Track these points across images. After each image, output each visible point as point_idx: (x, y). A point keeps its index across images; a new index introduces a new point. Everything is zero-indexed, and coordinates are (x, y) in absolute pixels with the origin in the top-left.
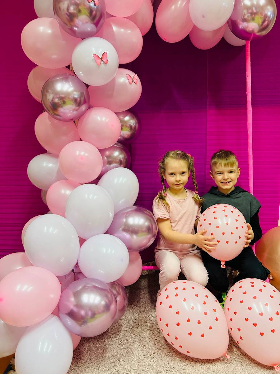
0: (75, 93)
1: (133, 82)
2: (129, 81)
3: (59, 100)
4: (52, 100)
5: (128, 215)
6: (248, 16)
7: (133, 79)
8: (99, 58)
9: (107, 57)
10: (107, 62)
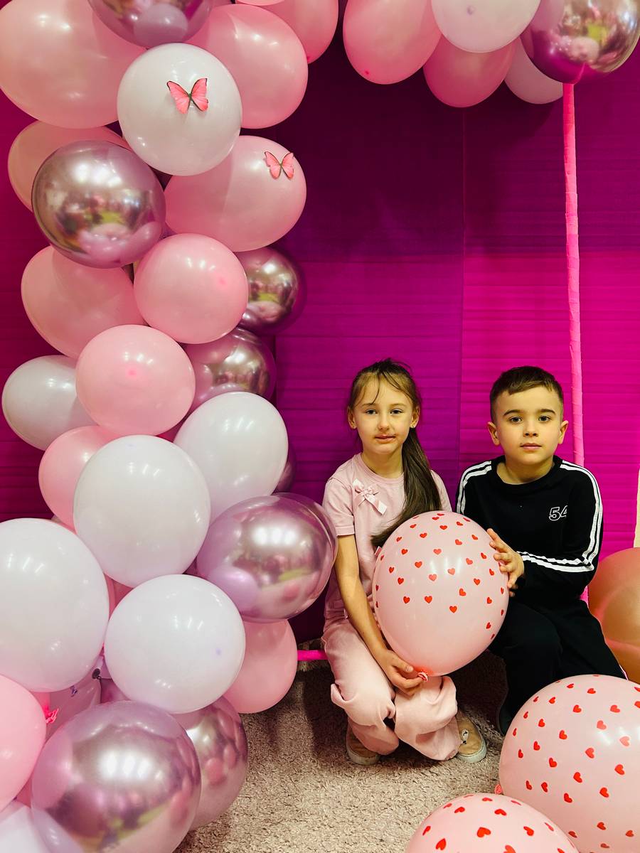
0: (127, 192)
1: (282, 173)
2: (270, 171)
3: (81, 208)
4: (63, 208)
5: (253, 519)
6: (575, 22)
7: (281, 165)
8: (185, 93)
9: (205, 92)
10: (206, 107)
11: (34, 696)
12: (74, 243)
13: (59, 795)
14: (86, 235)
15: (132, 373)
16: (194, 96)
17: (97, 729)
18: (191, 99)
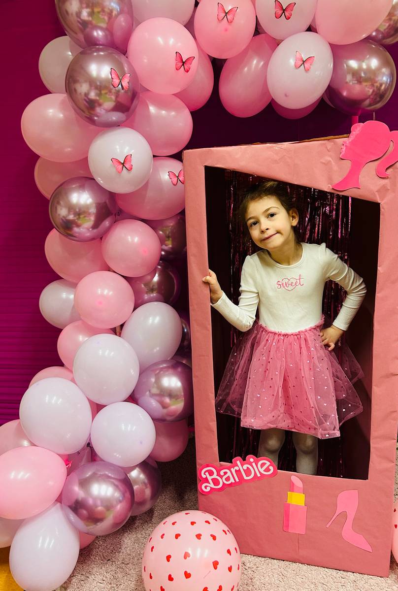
1: (179, 181)
2: (172, 181)
3: (74, 216)
5: (161, 372)
7: (178, 177)
8: (120, 163)
9: (130, 161)
10: (132, 169)
11: (60, 457)
12: (69, 232)
13: (73, 501)
14: (76, 229)
15: (100, 303)
16: (124, 164)
17: (89, 474)
18: (124, 165)
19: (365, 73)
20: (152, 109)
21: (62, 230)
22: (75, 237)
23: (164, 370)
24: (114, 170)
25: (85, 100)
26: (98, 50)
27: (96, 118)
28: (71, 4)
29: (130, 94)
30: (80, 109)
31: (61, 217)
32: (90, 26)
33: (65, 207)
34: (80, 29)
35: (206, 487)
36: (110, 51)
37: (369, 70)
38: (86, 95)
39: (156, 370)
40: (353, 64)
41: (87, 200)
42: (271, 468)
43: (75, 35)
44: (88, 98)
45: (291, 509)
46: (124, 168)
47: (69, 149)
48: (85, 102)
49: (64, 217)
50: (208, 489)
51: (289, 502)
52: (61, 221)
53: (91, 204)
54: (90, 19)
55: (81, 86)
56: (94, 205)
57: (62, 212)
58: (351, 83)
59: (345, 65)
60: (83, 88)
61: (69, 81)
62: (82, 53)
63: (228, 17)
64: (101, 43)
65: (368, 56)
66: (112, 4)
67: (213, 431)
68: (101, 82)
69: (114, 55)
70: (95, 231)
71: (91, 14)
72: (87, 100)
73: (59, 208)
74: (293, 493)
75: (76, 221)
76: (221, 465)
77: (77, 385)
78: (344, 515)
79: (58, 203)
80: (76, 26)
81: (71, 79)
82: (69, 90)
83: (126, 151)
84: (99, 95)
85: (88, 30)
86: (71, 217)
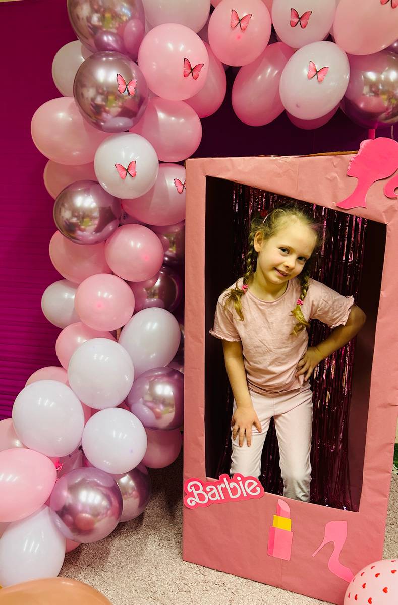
1: (184, 189)
2: (178, 189)
3: (77, 219)
5: (157, 380)
7: (183, 185)
8: (124, 169)
9: (134, 168)
10: (135, 175)
11: (50, 459)
12: (72, 235)
14: (79, 233)
15: (99, 306)
16: (128, 171)
18: (127, 172)
19: (383, 86)
20: (161, 115)
21: (65, 233)
22: (77, 240)
23: (159, 377)
24: (118, 176)
25: (92, 105)
26: (107, 56)
27: (102, 123)
28: (82, 9)
29: (137, 100)
30: (87, 114)
31: (64, 219)
32: (100, 31)
33: (70, 210)
34: (91, 34)
35: (191, 501)
36: (119, 57)
37: (387, 82)
38: (93, 100)
39: (152, 377)
40: (372, 75)
41: (91, 204)
42: (258, 488)
43: (85, 40)
44: (95, 103)
45: (277, 534)
46: (128, 175)
47: (77, 153)
48: (91, 107)
49: (67, 220)
50: (193, 504)
51: (274, 525)
52: (64, 224)
53: (95, 208)
54: (101, 24)
55: (88, 91)
56: (98, 209)
57: (66, 214)
58: (368, 96)
59: (362, 77)
60: (90, 93)
61: (77, 86)
62: (92, 58)
63: (242, 24)
64: (111, 48)
65: (387, 68)
66: (123, 10)
67: (202, 446)
68: (107, 88)
69: (124, 61)
70: (98, 234)
71: (103, 19)
72: (94, 105)
73: (63, 210)
74: (279, 517)
75: (79, 224)
76: (208, 481)
77: (70, 387)
78: (331, 545)
79: (63, 205)
80: (87, 31)
81: (78, 85)
82: (76, 94)
83: (131, 157)
84: (106, 99)
85: (99, 35)
86: (74, 220)
